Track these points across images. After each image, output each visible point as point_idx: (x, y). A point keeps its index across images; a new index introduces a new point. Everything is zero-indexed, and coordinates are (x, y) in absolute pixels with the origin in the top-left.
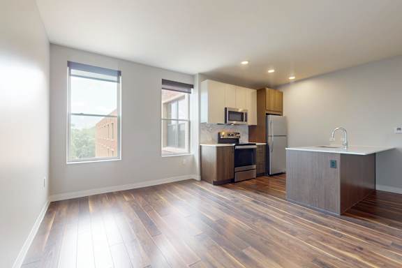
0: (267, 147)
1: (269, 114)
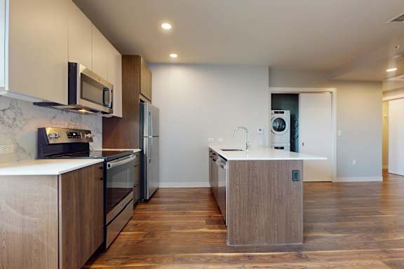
1: (144, 102)
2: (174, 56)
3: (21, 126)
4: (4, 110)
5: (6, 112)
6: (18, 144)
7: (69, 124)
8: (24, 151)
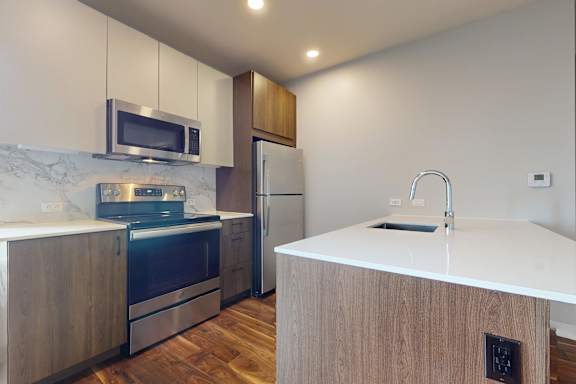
0: (255, 224)
1: (260, 139)
2: (313, 54)
3: (74, 182)
4: (51, 166)
5: (54, 167)
6: (69, 201)
7: (152, 179)
8: (79, 210)
